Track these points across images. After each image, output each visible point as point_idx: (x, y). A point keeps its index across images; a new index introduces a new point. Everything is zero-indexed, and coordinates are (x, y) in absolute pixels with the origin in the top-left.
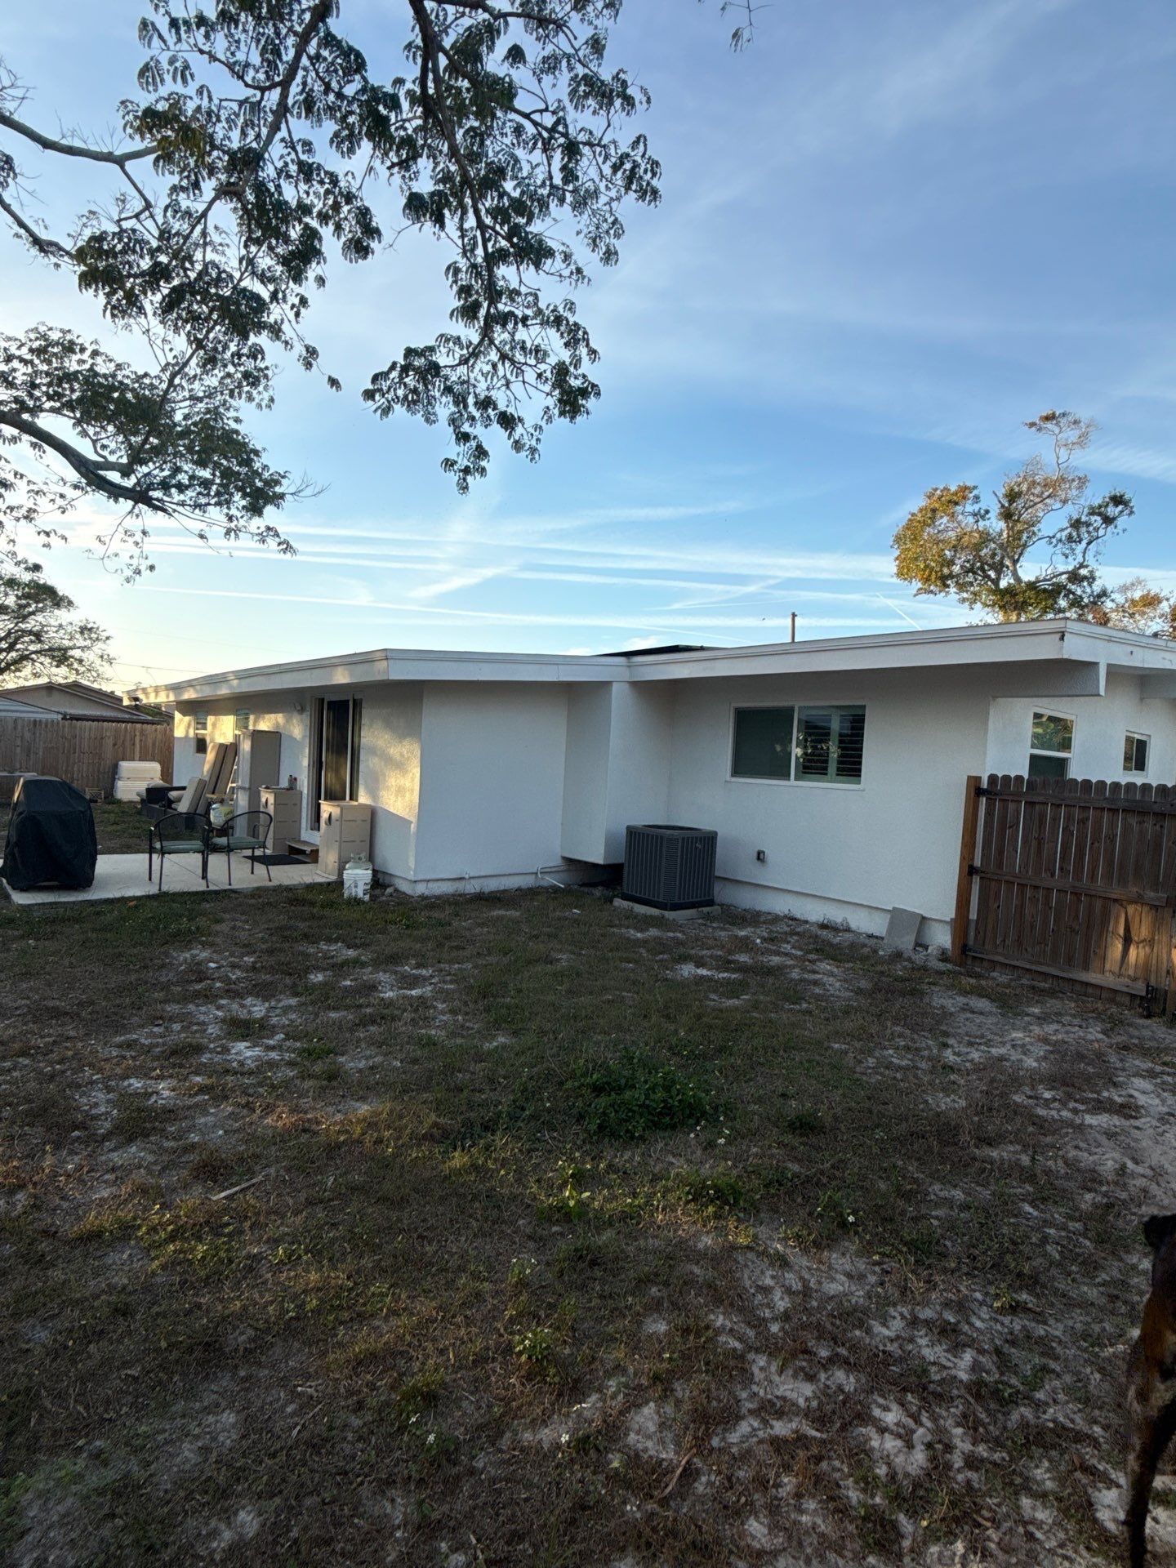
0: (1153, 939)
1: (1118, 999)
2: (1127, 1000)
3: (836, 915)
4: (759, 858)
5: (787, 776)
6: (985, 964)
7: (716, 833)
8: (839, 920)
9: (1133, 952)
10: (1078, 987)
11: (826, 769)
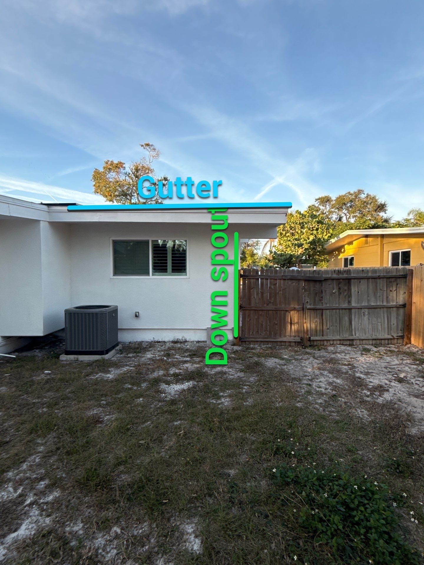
0: (298, 322)
1: (291, 344)
2: (294, 344)
3: (179, 336)
4: (136, 316)
5: (147, 274)
6: (247, 343)
7: (117, 306)
8: (180, 338)
9: (293, 327)
10: (279, 344)
11: (166, 269)
